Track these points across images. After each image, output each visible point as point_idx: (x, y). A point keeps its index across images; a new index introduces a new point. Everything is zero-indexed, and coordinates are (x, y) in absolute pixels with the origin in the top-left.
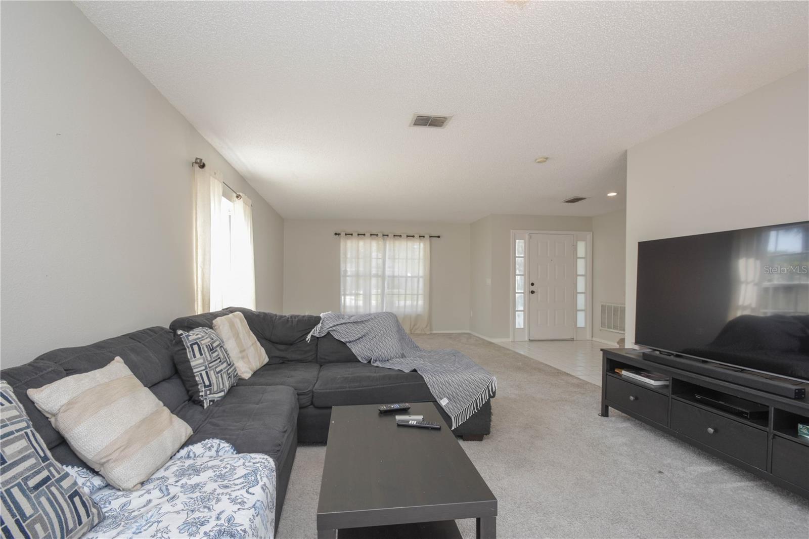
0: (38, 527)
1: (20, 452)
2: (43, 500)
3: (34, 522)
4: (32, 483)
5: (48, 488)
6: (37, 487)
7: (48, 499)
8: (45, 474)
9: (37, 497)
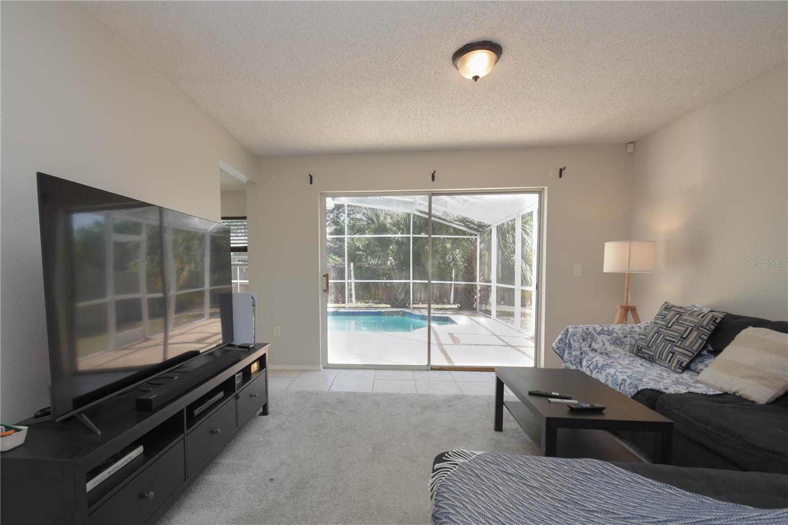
0: (655, 347)
1: (677, 330)
2: (664, 344)
3: (656, 345)
4: (667, 338)
5: (669, 343)
6: (667, 340)
7: (664, 345)
8: (676, 341)
9: (663, 342)
